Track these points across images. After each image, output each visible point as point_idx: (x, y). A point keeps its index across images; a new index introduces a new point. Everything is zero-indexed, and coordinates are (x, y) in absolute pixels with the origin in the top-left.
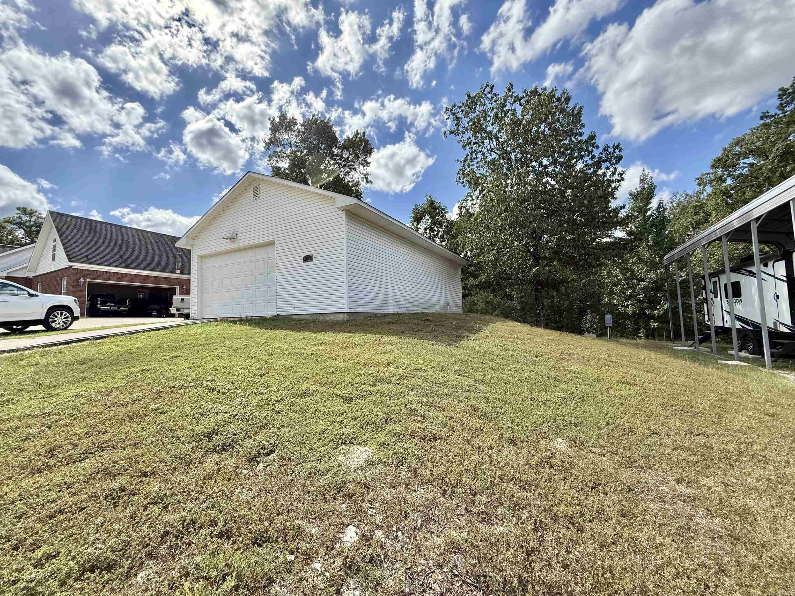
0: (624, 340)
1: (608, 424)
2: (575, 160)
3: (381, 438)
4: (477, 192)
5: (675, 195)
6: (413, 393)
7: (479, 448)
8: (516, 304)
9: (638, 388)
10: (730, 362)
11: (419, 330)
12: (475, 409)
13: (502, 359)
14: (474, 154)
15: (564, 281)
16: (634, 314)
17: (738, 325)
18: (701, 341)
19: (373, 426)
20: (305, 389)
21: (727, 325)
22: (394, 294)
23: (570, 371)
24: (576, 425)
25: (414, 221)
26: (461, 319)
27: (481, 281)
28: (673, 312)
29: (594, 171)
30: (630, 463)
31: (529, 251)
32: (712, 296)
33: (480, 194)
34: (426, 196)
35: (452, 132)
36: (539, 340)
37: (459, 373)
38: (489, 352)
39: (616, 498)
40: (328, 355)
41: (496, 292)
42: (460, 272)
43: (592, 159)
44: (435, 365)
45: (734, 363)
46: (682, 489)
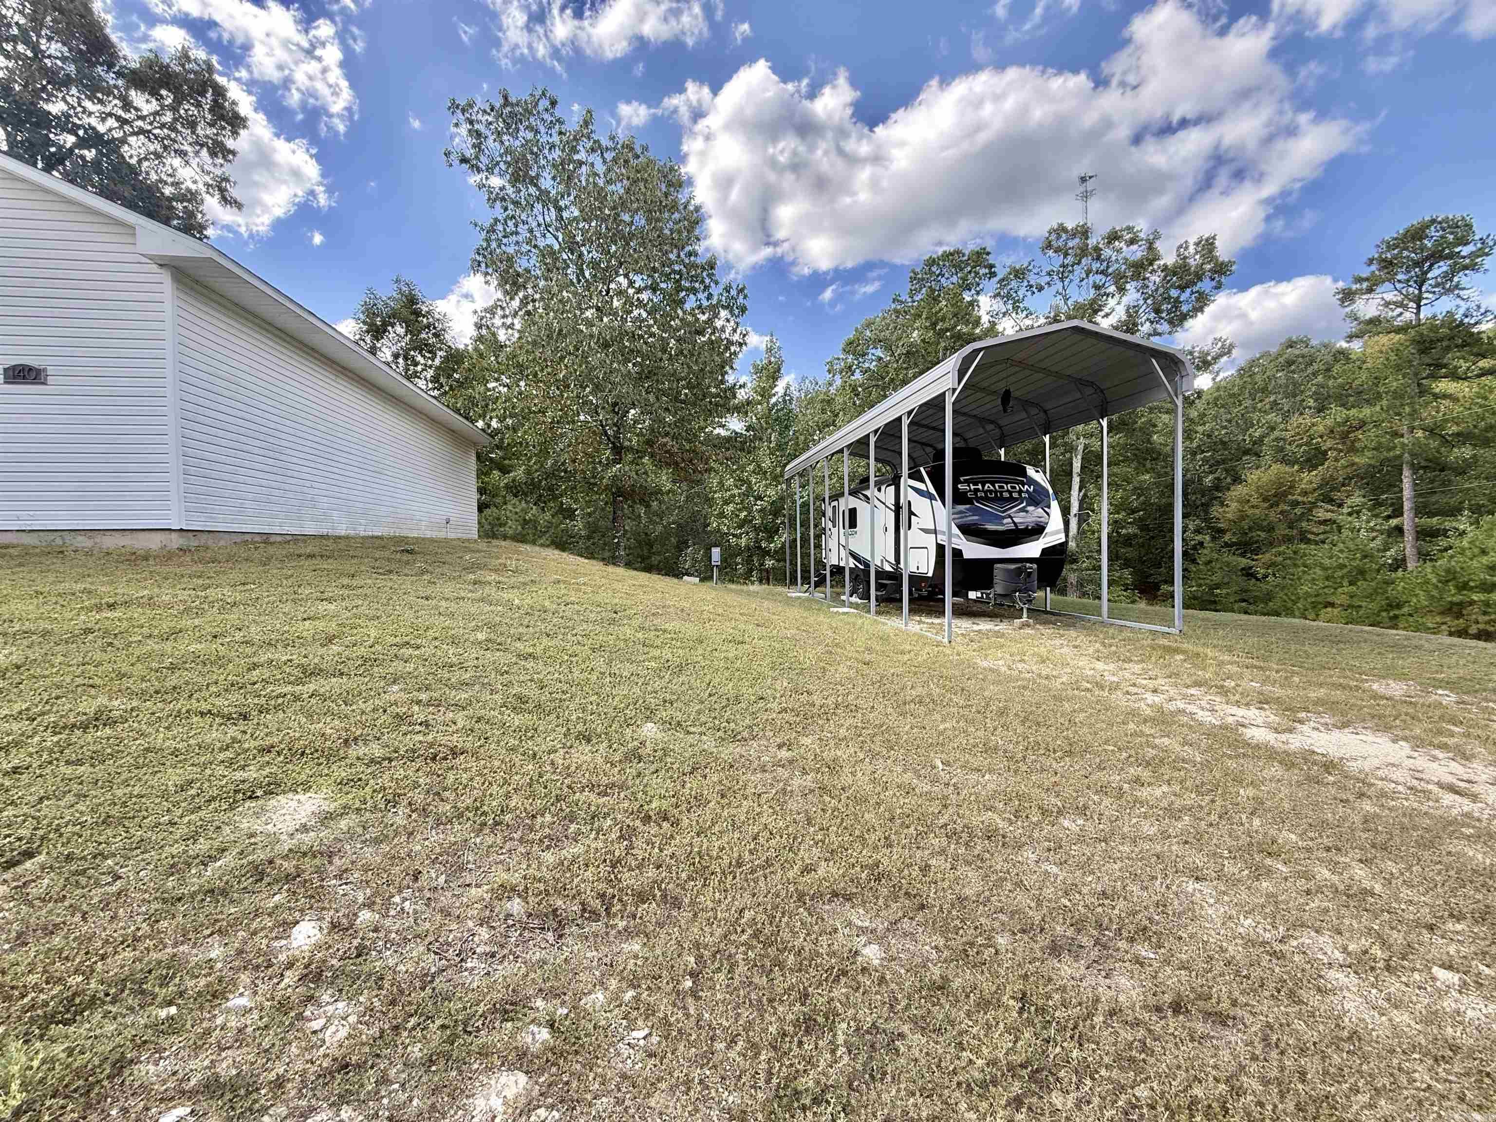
0: (733, 586)
1: (710, 695)
2: (684, 293)
3: (340, 772)
4: (516, 303)
5: (804, 379)
6: (395, 688)
7: (535, 755)
8: (578, 525)
9: (746, 646)
10: (841, 610)
11: (391, 572)
12: (522, 699)
13: (562, 618)
14: (510, 223)
15: (658, 491)
16: (748, 548)
17: (852, 563)
18: (817, 585)
19: (316, 755)
20: (91, 711)
21: (842, 564)
22: (316, 491)
23: (665, 631)
24: (672, 703)
25: (368, 332)
26: (479, 551)
27: (514, 481)
28: (790, 547)
29: (709, 319)
30: (735, 737)
31: (606, 434)
32: (830, 525)
33: (520, 309)
34: (397, 281)
35: (464, 160)
36: (618, 586)
37: (487, 645)
38: (539, 608)
39: (716, 780)
40: (145, 631)
41: (545, 502)
42: (473, 458)
43: (708, 299)
44: (437, 634)
45: (846, 610)
46: (784, 754)
